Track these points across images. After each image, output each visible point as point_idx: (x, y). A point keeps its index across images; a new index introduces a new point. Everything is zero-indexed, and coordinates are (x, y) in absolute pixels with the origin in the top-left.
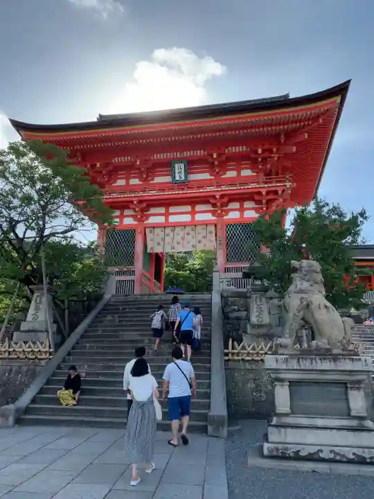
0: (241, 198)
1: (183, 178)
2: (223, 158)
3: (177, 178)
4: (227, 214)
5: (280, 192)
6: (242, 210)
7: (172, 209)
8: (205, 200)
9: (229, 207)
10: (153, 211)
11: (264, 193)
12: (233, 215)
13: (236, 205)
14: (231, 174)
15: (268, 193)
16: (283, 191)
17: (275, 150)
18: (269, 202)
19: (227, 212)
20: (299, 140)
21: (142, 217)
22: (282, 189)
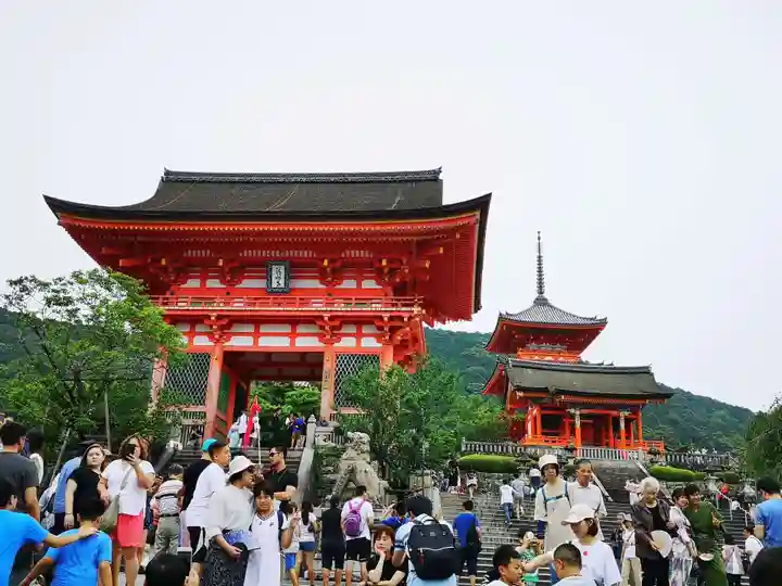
0: (359, 321)
1: (282, 285)
2: (338, 264)
3: (274, 285)
4: (339, 340)
5: (406, 319)
6: (359, 336)
7: (264, 329)
8: (310, 320)
9: (342, 331)
10: (236, 329)
11: (386, 319)
12: (347, 343)
13: (352, 329)
14: (349, 284)
15: (391, 318)
16: (410, 318)
17: (404, 261)
18: (393, 330)
19: (339, 338)
20: (433, 253)
21: (221, 336)
22: (407, 315)
